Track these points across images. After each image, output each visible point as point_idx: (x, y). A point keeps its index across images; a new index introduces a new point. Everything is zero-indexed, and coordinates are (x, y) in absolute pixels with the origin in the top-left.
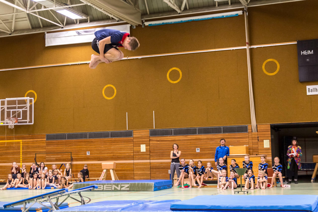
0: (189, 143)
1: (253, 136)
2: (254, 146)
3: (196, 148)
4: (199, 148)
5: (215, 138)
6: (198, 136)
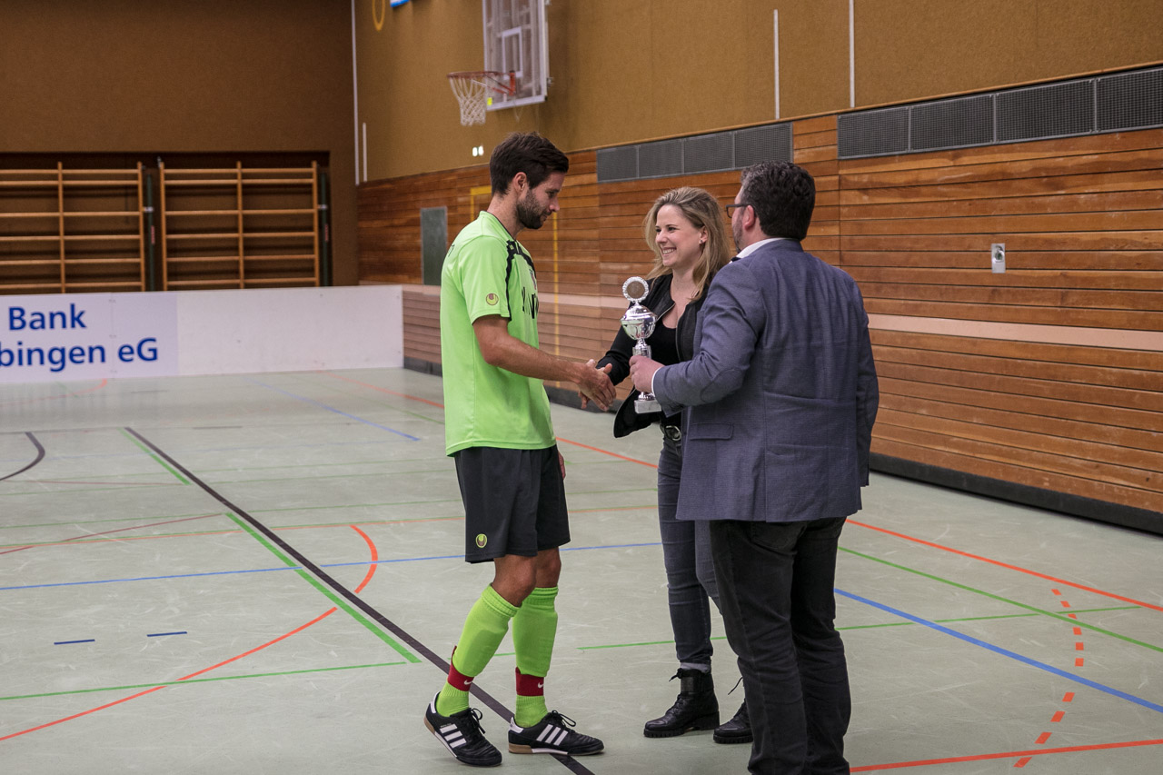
5: (1064, 168)
6: (1000, 152)
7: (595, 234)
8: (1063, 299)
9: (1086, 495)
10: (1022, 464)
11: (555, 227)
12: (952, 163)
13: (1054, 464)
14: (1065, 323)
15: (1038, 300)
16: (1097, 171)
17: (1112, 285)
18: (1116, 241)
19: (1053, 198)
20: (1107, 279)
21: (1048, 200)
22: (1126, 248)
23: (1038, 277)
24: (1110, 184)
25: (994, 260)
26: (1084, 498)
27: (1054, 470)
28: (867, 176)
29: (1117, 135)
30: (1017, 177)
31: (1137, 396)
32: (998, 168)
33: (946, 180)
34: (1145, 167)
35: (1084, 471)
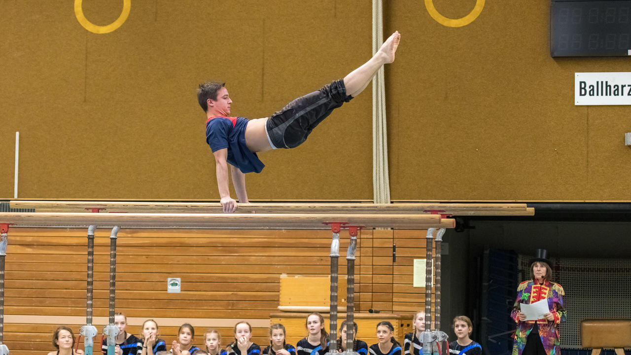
0: (143, 259)
1: (377, 243)
2: (378, 279)
3: (169, 279)
4: (179, 279)
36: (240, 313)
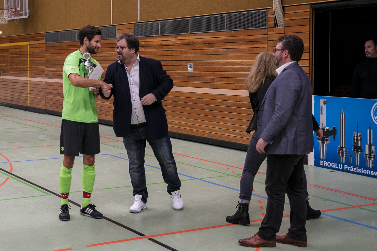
0: (179, 53)
1: (276, 37)
5: (214, 41)
6: (191, 36)
7: (44, 59)
8: (213, 81)
9: (220, 139)
10: (197, 130)
11: (29, 57)
12: (174, 39)
13: (209, 130)
14: (213, 88)
15: (204, 80)
16: (226, 42)
17: (230, 76)
18: (232, 63)
19: (210, 50)
20: (229, 74)
21: (208, 50)
22: (235, 65)
23: (204, 74)
24: (230, 46)
25: (189, 68)
26: (219, 140)
27: (209, 132)
28: (144, 42)
29: (233, 31)
30: (197, 43)
31: (238, 109)
32: (190, 41)
33: (172, 44)
34: (242, 41)
35: (219, 132)
36: (216, 85)
